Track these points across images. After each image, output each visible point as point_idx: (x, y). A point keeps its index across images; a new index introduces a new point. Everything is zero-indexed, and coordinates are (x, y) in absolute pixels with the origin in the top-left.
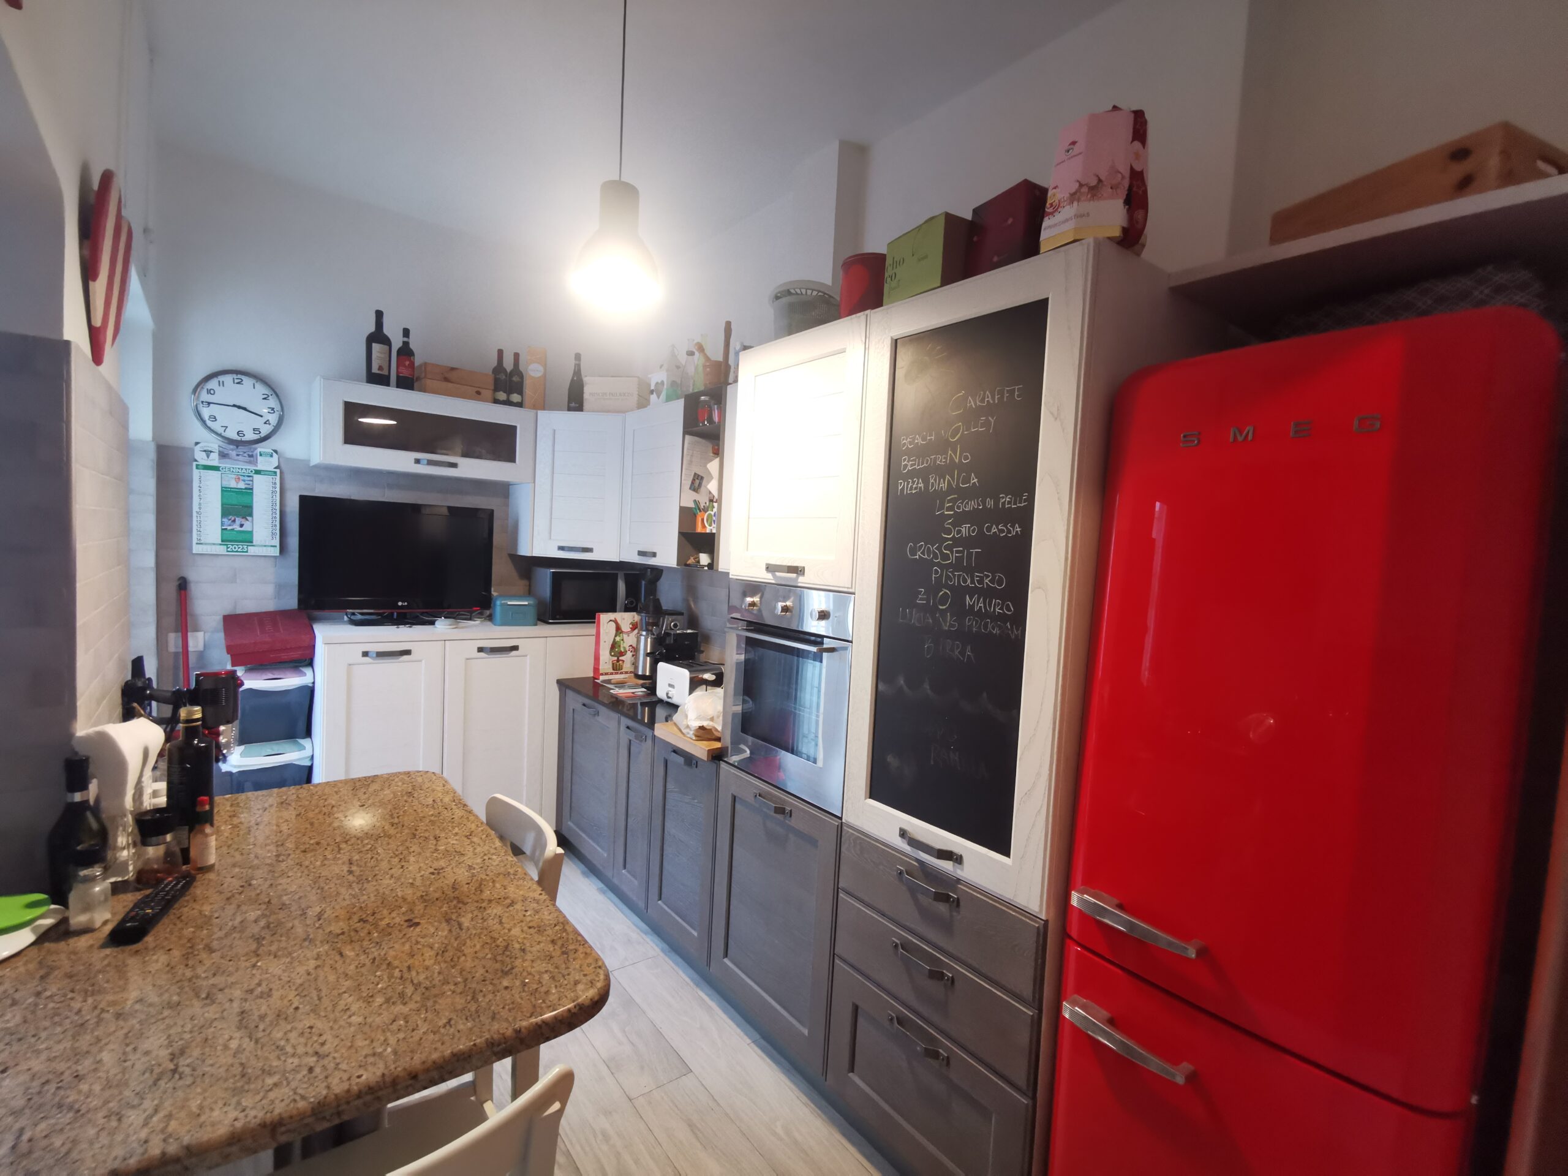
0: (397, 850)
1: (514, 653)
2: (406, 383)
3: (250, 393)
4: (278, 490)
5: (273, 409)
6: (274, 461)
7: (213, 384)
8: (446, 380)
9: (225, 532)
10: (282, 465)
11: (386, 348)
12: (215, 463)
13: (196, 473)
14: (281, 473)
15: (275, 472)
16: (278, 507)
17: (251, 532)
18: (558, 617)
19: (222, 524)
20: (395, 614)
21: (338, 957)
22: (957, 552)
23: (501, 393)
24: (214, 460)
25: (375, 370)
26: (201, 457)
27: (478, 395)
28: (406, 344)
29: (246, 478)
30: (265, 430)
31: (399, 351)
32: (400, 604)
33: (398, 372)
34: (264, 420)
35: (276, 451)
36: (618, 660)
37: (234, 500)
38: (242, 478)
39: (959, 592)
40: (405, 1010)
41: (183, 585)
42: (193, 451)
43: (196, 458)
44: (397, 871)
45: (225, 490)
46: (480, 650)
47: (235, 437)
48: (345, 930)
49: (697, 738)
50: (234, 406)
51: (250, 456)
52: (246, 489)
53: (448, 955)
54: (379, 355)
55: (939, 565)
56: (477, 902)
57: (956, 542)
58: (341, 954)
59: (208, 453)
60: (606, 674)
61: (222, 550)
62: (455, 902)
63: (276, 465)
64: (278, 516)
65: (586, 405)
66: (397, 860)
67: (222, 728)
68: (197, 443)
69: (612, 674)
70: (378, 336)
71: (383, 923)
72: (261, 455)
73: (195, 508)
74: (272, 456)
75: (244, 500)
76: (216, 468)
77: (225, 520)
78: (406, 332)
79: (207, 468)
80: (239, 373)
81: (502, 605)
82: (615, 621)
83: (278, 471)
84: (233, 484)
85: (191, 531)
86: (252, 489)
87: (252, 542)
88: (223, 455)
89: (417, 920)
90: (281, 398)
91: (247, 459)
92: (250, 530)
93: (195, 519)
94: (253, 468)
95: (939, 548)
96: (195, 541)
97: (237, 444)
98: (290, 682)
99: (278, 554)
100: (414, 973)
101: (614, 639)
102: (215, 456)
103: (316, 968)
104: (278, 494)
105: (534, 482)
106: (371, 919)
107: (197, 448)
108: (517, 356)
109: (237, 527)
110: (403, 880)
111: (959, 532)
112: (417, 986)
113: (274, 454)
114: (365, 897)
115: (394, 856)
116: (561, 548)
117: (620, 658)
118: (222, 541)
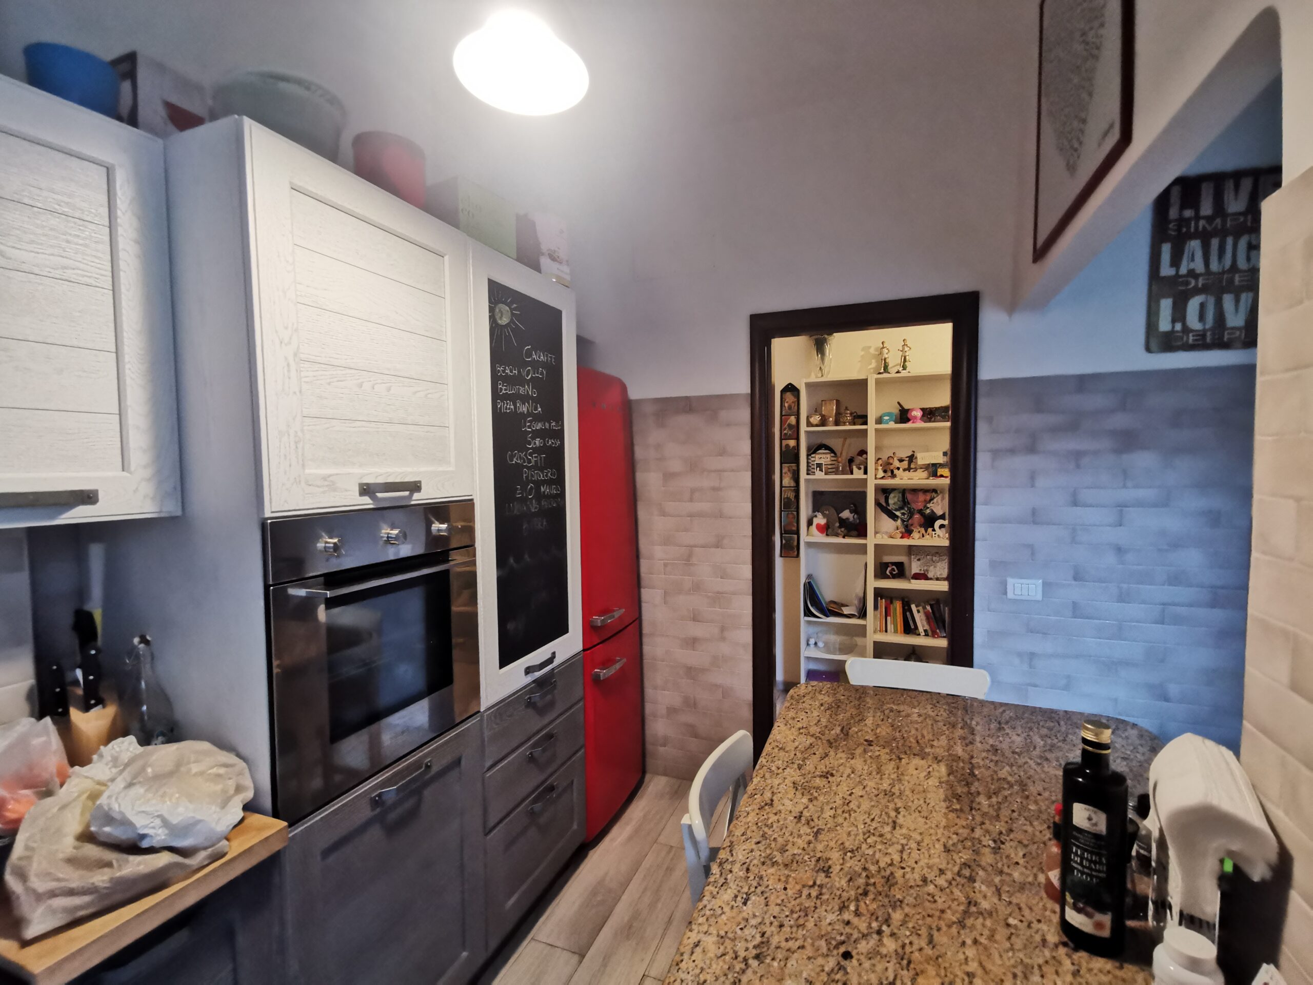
0: (845, 819)
21: (920, 741)
22: (535, 457)
39: (538, 484)
40: (892, 705)
44: (858, 791)
48: (912, 756)
53: (860, 718)
55: (526, 467)
56: (820, 739)
57: (535, 450)
58: (918, 742)
62: (834, 744)
66: (852, 805)
71: (887, 750)
89: (865, 743)
95: (525, 455)
100: (882, 717)
103: (933, 741)
106: (894, 757)
110: (858, 780)
111: (535, 443)
112: (883, 711)
114: (892, 776)
115: (852, 813)
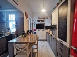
1: (44, 31)
2: (40, 19)
16: (36, 25)
20: (40, 29)
23: (44, 19)
36: (49, 31)
42: (33, 23)
61: (34, 27)
65: (48, 19)
78: (40, 17)
80: (35, 20)
98: (36, 31)
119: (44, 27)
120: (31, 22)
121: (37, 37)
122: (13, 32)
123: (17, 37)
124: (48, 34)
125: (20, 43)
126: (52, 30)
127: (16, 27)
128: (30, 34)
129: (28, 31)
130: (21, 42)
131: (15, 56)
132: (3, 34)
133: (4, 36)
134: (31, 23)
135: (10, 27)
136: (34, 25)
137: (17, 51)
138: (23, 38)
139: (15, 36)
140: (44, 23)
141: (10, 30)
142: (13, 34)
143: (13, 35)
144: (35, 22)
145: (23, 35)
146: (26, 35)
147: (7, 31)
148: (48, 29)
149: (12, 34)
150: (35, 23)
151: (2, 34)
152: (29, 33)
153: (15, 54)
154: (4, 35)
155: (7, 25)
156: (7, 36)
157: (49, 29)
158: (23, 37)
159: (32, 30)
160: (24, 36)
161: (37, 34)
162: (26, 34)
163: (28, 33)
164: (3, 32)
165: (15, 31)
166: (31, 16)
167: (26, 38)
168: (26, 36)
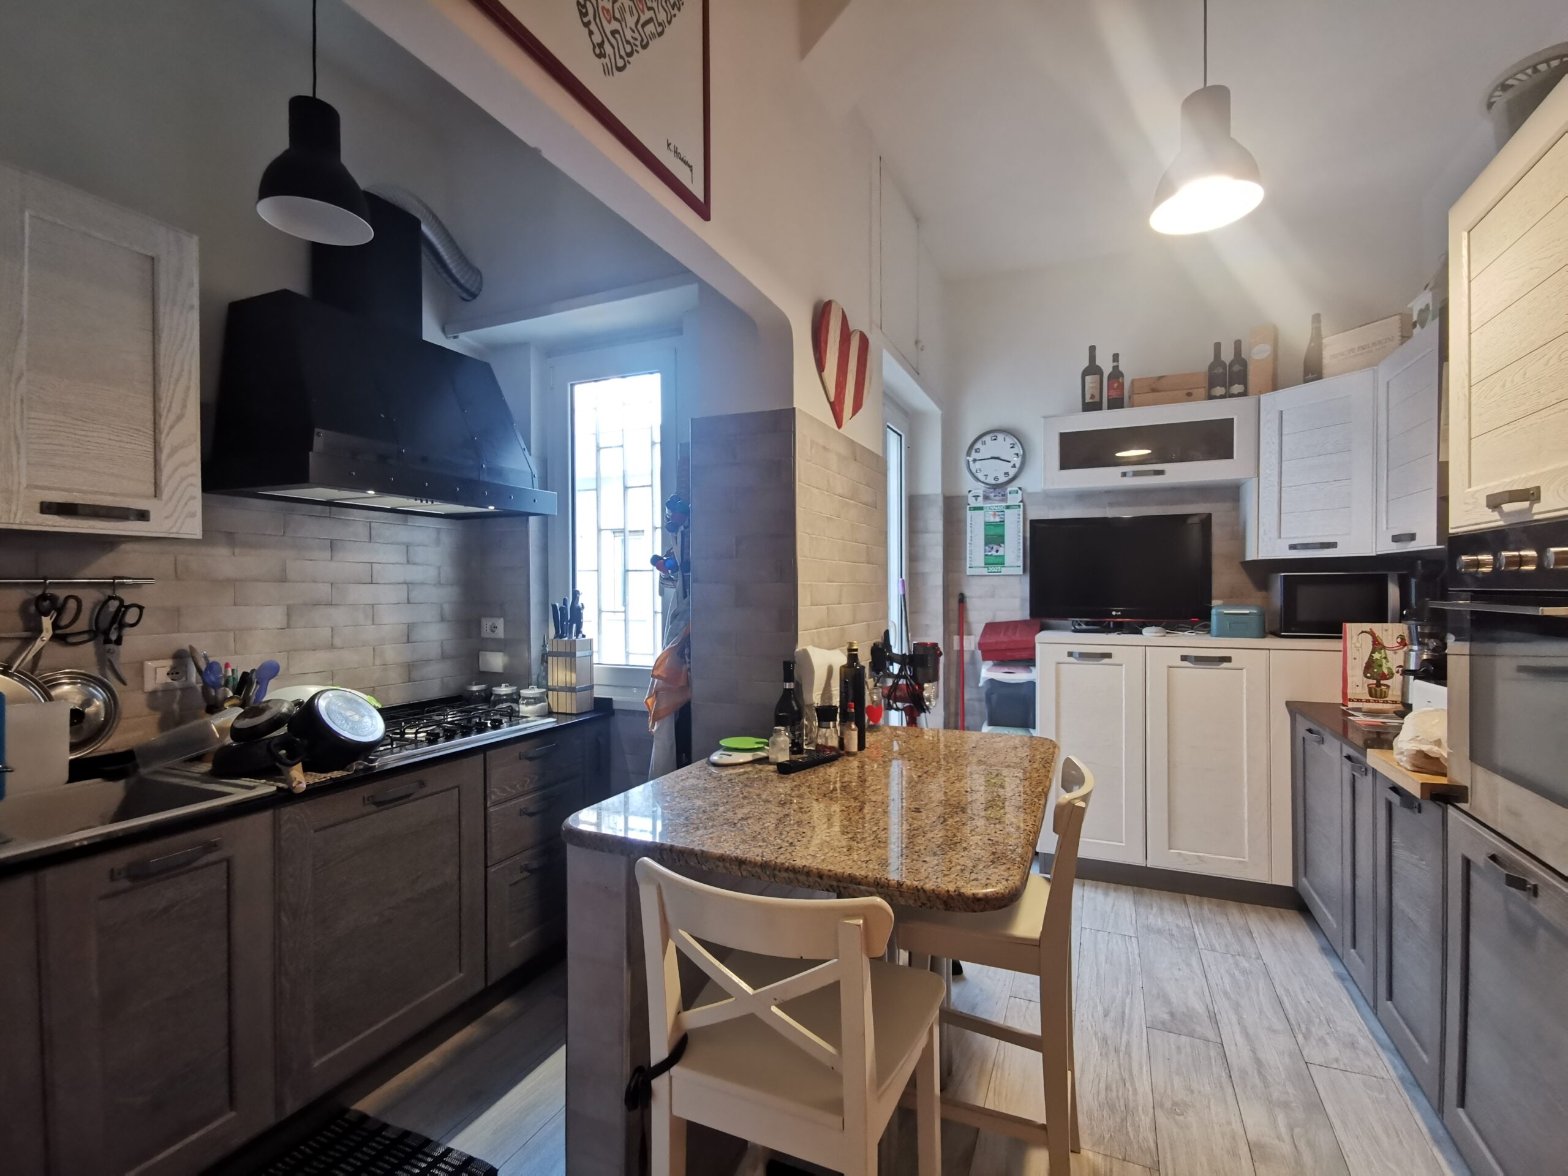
1: (1225, 665)
2: (1116, 403)
3: (1002, 446)
4: (1021, 519)
5: (1017, 454)
6: (1019, 496)
7: (978, 445)
8: (1154, 390)
9: (987, 557)
10: (1025, 500)
11: (1097, 377)
12: (981, 505)
13: (969, 513)
14: (1024, 506)
15: (1019, 506)
16: (1021, 534)
17: (1003, 556)
18: (1293, 629)
19: (985, 551)
20: (1112, 623)
23: (1218, 388)
24: (980, 502)
25: (1088, 400)
26: (973, 502)
27: (1189, 396)
28: (1116, 368)
29: (1000, 513)
30: (1012, 472)
31: (1110, 377)
32: (1114, 613)
33: (1108, 396)
34: (1011, 464)
35: (1020, 488)
36: (1378, 685)
37: (993, 531)
38: (997, 513)
41: (962, 599)
42: (967, 497)
43: (970, 503)
45: (987, 524)
46: (1184, 658)
47: (994, 482)
49: (1413, 769)
50: (992, 458)
51: (1003, 495)
52: (1000, 522)
54: (1091, 385)
59: (976, 497)
60: (1359, 700)
61: (984, 571)
63: (1020, 499)
64: (1021, 541)
65: (1325, 371)
67: (926, 685)
68: (970, 491)
69: (1368, 701)
70: (1092, 369)
72: (1010, 493)
73: (968, 541)
74: (1017, 492)
75: (999, 531)
76: (981, 508)
77: (987, 548)
78: (1116, 357)
79: (975, 509)
80: (993, 432)
81: (1219, 614)
82: (1372, 633)
83: (1021, 504)
84: (992, 519)
85: (966, 559)
86: (1003, 521)
87: (1004, 564)
88: (986, 498)
90: (1024, 446)
91: (1001, 498)
92: (1002, 554)
93: (968, 548)
94: (1004, 504)
96: (968, 566)
97: (995, 487)
98: (1019, 676)
99: (1021, 573)
101: (1371, 656)
102: (980, 499)
104: (1021, 524)
105: (1258, 476)
107: (970, 495)
108: (1238, 344)
109: (994, 553)
113: (1019, 491)
116: (1293, 547)
117: (1382, 682)
118: (985, 564)
119: (1223, 577)
120: (932, 485)
121: (1058, 796)
122: (625, 675)
123: (683, 755)
124: (1332, 751)
125: (741, 862)
126: (1458, 652)
127: (671, 592)
128: (895, 718)
129: (865, 659)
130: (754, 853)
131: (659, 1084)
132: (504, 690)
133: (506, 731)
134: (913, 505)
135: (585, 583)
136: (995, 537)
137: (689, 999)
138: (784, 786)
139: (649, 739)
140: (1232, 493)
141: (588, 628)
142: (620, 698)
143: (621, 727)
144: (996, 472)
145: (783, 738)
146: (830, 736)
147: (544, 658)
148: (1331, 629)
149: (604, 707)
150: (998, 488)
151: (487, 697)
152: (891, 696)
153: (659, 1052)
154: (513, 716)
155: (545, 549)
156: (549, 722)
157: (1379, 615)
158: (784, 769)
159: (934, 634)
160: (796, 747)
161: (1043, 727)
162: (825, 714)
163: (872, 695)
164: (496, 661)
165: (649, 662)
166: (916, 372)
167: (828, 795)
168: (824, 757)
